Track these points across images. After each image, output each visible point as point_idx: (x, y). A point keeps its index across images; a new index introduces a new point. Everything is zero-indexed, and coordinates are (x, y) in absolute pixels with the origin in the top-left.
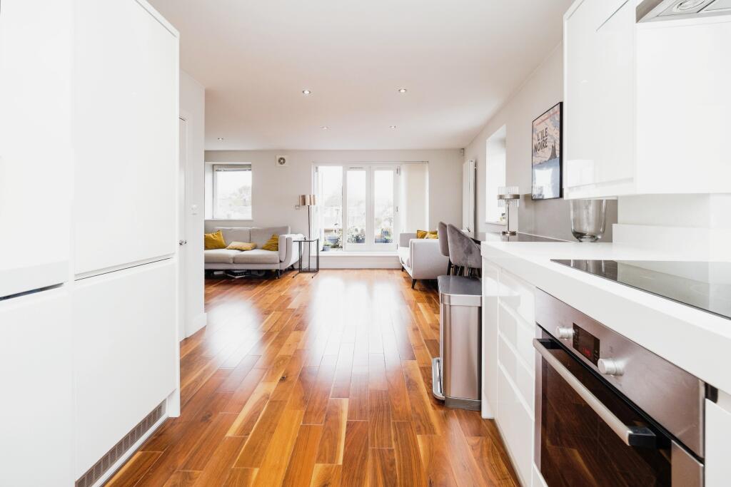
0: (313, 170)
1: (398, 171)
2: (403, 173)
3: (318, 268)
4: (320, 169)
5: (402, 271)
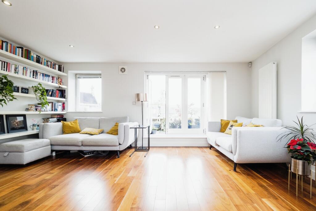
0: (145, 77)
1: (204, 78)
2: (208, 79)
3: (149, 147)
4: (150, 77)
5: (210, 149)
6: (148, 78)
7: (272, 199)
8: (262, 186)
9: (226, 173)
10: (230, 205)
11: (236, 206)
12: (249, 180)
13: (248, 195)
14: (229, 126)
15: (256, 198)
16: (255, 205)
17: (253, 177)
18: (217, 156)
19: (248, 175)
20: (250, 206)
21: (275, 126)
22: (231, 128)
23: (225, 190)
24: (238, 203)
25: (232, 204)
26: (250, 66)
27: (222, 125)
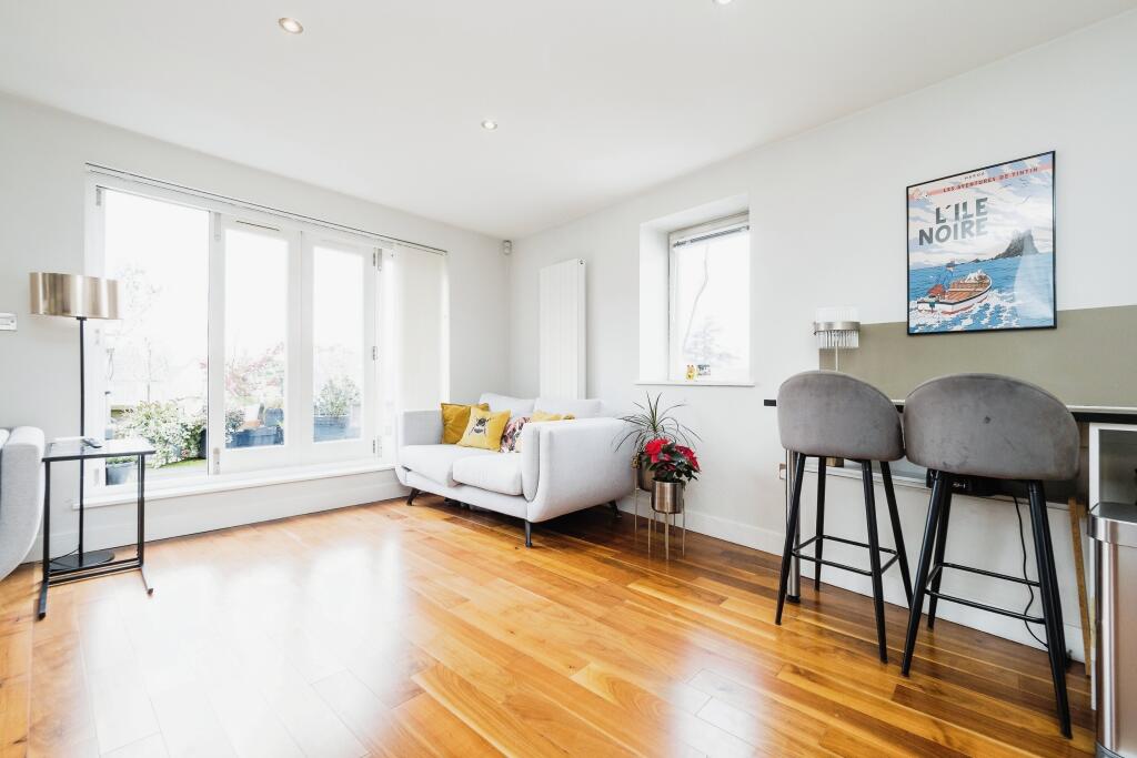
1: (376, 258)
2: (390, 266)
3: (141, 546)
4: (108, 195)
5: (410, 503)
6: (99, 203)
7: (641, 580)
8: (606, 561)
9: (515, 559)
10: (587, 624)
11: (600, 620)
12: (576, 558)
13: (598, 588)
14: (472, 422)
15: (617, 588)
16: (627, 601)
17: (579, 549)
18: (447, 520)
19: (563, 547)
20: (622, 609)
21: (598, 416)
22: (480, 427)
23: (550, 597)
24: (600, 614)
25: (591, 621)
26: (507, 251)
27: (445, 421)
